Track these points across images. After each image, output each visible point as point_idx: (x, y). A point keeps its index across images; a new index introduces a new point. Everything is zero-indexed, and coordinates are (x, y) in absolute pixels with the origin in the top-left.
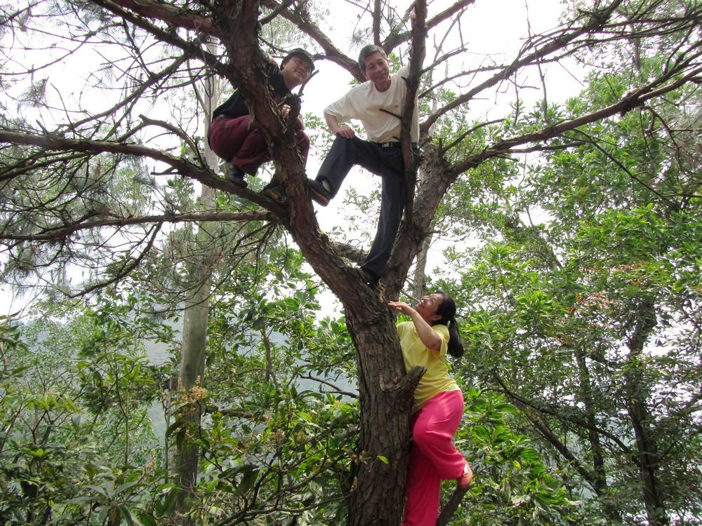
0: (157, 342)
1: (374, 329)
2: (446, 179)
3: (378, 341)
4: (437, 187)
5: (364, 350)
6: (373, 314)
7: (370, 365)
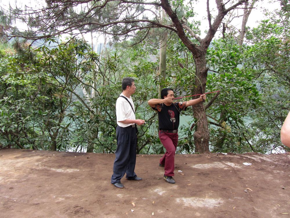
0: (153, 55)
1: (199, 58)
2: (223, 15)
3: (200, 61)
4: (220, 17)
5: (197, 63)
6: (199, 55)
7: (197, 66)
